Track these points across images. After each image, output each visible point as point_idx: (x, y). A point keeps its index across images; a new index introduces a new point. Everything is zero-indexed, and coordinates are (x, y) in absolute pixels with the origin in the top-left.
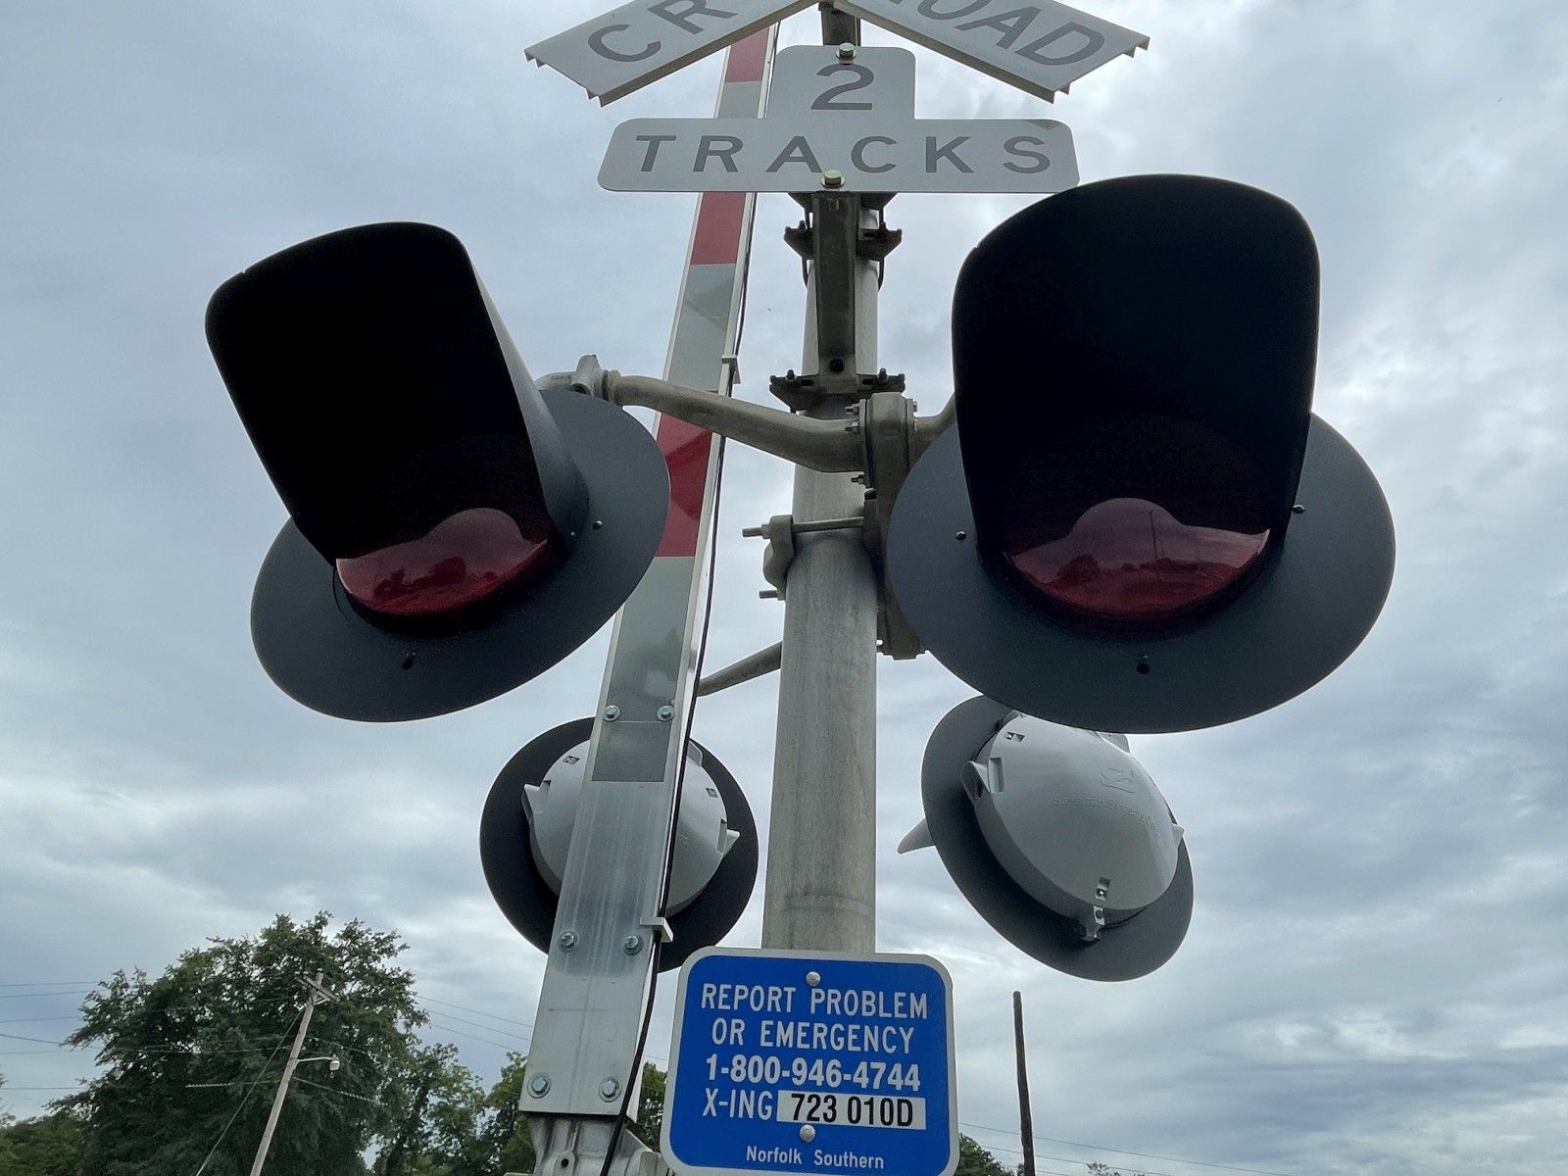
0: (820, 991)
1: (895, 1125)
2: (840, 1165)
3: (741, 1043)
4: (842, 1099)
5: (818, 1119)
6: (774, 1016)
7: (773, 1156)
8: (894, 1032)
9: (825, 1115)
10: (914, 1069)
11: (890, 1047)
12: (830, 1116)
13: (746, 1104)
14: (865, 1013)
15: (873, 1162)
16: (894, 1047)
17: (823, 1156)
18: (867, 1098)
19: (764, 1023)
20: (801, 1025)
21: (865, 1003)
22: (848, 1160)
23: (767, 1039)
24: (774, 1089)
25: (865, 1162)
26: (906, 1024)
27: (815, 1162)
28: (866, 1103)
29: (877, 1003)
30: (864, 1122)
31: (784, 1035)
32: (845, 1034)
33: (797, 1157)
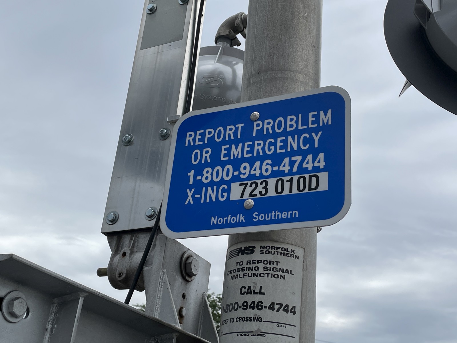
0: (260, 122)
1: (307, 190)
2: (270, 219)
3: (209, 161)
4: (272, 182)
5: (256, 195)
6: (230, 142)
7: (227, 220)
8: (308, 136)
9: (261, 192)
10: (321, 156)
11: (304, 145)
12: (264, 192)
13: (212, 194)
14: (288, 129)
15: (291, 214)
16: (308, 146)
17: (258, 215)
18: (289, 178)
19: (223, 147)
20: (246, 144)
21: (289, 123)
22: (275, 215)
23: (225, 156)
24: (229, 183)
25: (286, 215)
26: (316, 130)
27: (254, 220)
28: (287, 181)
29: (297, 122)
30: (286, 192)
31: (236, 152)
32: (275, 144)
33: (242, 218)
